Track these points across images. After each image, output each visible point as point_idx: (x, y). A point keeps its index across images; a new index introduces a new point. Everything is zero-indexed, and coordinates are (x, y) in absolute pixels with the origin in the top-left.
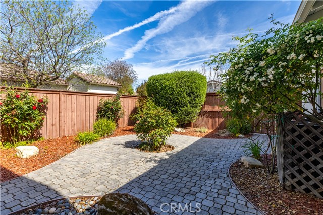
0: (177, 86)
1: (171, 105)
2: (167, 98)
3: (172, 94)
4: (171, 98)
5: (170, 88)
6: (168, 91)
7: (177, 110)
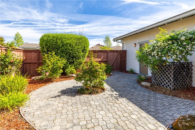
0: (76, 45)
1: (70, 58)
2: (67, 53)
3: (72, 50)
4: (70, 53)
5: (70, 45)
6: (69, 47)
7: (74, 61)
